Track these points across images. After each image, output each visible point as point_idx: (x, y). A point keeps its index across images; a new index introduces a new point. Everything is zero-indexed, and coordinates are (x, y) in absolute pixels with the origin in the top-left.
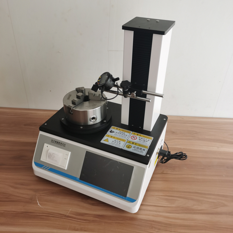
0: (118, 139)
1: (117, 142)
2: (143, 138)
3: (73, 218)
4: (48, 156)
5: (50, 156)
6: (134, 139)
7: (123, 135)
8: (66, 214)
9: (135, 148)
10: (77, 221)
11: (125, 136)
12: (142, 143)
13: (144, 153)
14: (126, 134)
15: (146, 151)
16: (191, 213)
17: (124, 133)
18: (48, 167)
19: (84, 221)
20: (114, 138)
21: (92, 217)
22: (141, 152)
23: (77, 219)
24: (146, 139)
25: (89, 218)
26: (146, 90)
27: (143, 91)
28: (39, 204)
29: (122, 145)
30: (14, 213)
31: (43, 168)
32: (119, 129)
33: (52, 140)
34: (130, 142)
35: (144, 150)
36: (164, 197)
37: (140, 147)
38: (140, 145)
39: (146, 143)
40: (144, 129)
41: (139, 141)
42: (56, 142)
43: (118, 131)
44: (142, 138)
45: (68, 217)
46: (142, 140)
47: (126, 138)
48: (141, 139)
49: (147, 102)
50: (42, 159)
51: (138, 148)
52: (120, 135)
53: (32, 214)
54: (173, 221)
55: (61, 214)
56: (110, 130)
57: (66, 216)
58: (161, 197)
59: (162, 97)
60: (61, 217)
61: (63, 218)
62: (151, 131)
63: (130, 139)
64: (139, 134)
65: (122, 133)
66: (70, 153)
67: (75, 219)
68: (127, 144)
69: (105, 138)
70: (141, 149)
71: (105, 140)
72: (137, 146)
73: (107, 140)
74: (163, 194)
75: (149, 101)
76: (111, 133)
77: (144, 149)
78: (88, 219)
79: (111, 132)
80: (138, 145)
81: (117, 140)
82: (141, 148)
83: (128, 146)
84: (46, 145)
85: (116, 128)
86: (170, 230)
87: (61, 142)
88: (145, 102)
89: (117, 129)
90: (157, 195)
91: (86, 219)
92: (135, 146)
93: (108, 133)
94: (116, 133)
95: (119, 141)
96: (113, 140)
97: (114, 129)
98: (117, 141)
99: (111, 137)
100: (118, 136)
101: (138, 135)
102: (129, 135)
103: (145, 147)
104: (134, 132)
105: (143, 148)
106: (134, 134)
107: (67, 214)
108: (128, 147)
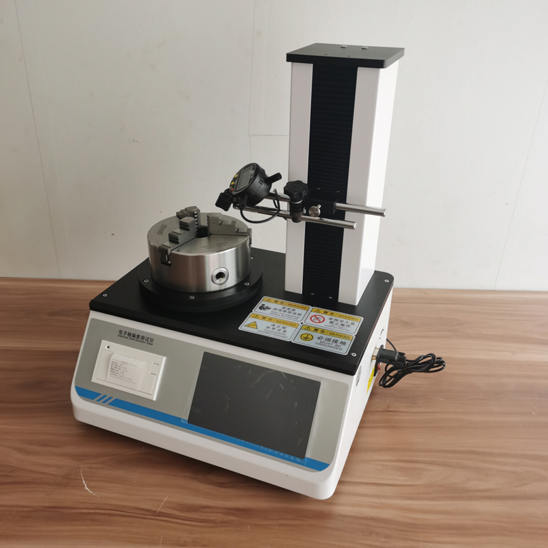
0: (279, 321)
1: (277, 329)
2: (340, 319)
3: (173, 518)
4: (109, 370)
5: (115, 368)
6: (317, 321)
7: (291, 314)
8: (154, 509)
9: (322, 340)
10: (183, 524)
11: (296, 315)
12: (336, 329)
13: (344, 350)
14: (298, 311)
15: (347, 345)
16: (462, 498)
17: (293, 310)
18: (110, 398)
19: (202, 524)
20: (270, 319)
21: (221, 513)
22: (337, 347)
23: (183, 520)
24: (346, 321)
25: (213, 517)
26: (344, 201)
27: (338, 204)
28: (87, 488)
29: (289, 335)
30: (24, 509)
31: (98, 401)
32: (282, 303)
33: (121, 332)
34: (308, 328)
35: (344, 343)
36: (394, 464)
37: (333, 338)
38: (332, 334)
39: (347, 328)
40: (339, 301)
41: (330, 325)
42: (129, 334)
43: (279, 307)
44: (337, 320)
45: (161, 514)
46: (337, 324)
47: (300, 319)
48: (335, 322)
49: (346, 231)
50: (94, 380)
51: (329, 340)
52: (285, 313)
53: (69, 511)
54: (421, 516)
55: (143, 509)
56: (260, 304)
57: (155, 513)
58: (386, 463)
59: (381, 214)
60: (142, 516)
61: (148, 518)
62: (357, 304)
63: (309, 322)
64: (330, 311)
65: (289, 309)
66: (165, 358)
67: (180, 519)
68: (303, 332)
69: (249, 320)
70: (336, 342)
71: (248, 326)
72: (325, 337)
73: (255, 325)
74: (392, 458)
75: (352, 227)
76: (263, 311)
77: (343, 341)
78: (211, 518)
79: (261, 308)
80: (328, 334)
81: (277, 325)
82: (336, 339)
83: (305, 336)
84: (104, 344)
85: (273, 299)
86: (416, 539)
87: (141, 335)
88: (342, 230)
89: (276, 302)
90: (377, 461)
91: (205, 518)
92: (322, 335)
93: (256, 310)
94: (275, 309)
95: (282, 326)
96: (269, 324)
97: (270, 302)
98: (278, 327)
99: (264, 318)
100: (280, 316)
101: (326, 313)
102: (305, 315)
103: (345, 337)
104: (316, 308)
105: (340, 340)
106: (318, 311)
107: (159, 510)
108: (306, 339)
